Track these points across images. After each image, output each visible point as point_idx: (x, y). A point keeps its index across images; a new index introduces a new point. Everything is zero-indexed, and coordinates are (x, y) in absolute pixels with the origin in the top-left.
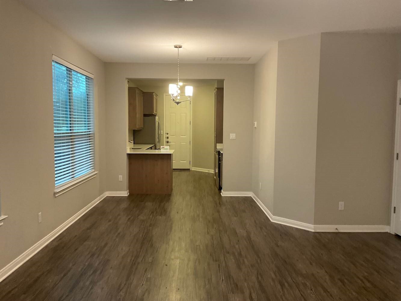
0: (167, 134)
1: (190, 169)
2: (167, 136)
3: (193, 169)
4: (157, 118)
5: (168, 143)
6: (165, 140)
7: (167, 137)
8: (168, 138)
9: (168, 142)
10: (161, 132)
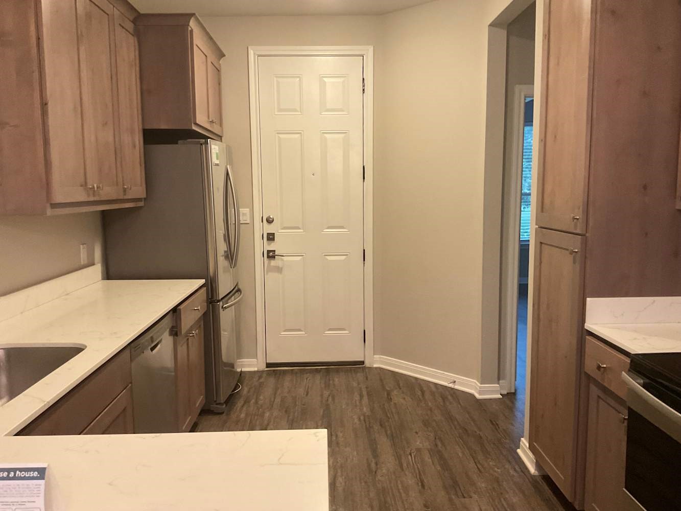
0: (270, 221)
1: (363, 363)
2: (269, 229)
3: (378, 361)
4: (215, 148)
5: (273, 257)
6: (260, 246)
7: (268, 234)
8: (271, 237)
9: (271, 255)
10: (237, 214)
